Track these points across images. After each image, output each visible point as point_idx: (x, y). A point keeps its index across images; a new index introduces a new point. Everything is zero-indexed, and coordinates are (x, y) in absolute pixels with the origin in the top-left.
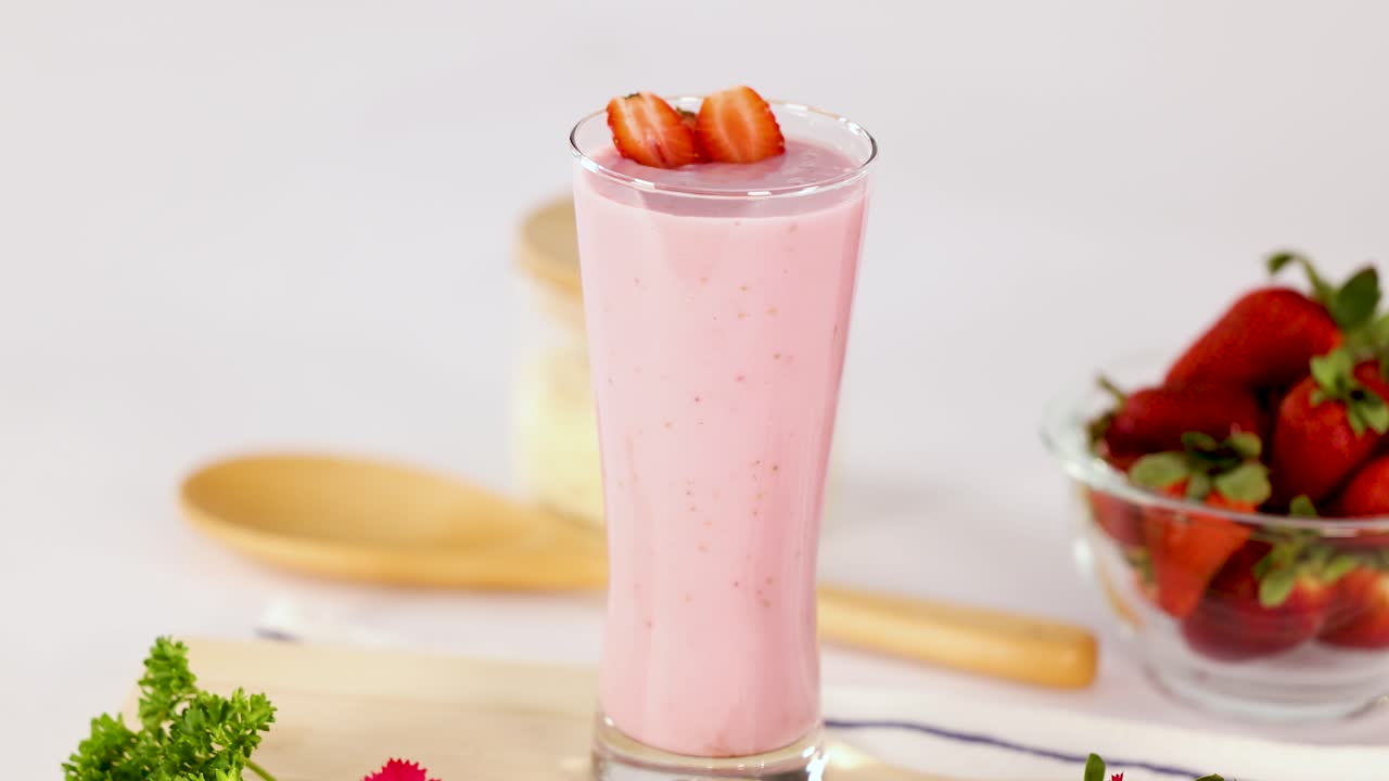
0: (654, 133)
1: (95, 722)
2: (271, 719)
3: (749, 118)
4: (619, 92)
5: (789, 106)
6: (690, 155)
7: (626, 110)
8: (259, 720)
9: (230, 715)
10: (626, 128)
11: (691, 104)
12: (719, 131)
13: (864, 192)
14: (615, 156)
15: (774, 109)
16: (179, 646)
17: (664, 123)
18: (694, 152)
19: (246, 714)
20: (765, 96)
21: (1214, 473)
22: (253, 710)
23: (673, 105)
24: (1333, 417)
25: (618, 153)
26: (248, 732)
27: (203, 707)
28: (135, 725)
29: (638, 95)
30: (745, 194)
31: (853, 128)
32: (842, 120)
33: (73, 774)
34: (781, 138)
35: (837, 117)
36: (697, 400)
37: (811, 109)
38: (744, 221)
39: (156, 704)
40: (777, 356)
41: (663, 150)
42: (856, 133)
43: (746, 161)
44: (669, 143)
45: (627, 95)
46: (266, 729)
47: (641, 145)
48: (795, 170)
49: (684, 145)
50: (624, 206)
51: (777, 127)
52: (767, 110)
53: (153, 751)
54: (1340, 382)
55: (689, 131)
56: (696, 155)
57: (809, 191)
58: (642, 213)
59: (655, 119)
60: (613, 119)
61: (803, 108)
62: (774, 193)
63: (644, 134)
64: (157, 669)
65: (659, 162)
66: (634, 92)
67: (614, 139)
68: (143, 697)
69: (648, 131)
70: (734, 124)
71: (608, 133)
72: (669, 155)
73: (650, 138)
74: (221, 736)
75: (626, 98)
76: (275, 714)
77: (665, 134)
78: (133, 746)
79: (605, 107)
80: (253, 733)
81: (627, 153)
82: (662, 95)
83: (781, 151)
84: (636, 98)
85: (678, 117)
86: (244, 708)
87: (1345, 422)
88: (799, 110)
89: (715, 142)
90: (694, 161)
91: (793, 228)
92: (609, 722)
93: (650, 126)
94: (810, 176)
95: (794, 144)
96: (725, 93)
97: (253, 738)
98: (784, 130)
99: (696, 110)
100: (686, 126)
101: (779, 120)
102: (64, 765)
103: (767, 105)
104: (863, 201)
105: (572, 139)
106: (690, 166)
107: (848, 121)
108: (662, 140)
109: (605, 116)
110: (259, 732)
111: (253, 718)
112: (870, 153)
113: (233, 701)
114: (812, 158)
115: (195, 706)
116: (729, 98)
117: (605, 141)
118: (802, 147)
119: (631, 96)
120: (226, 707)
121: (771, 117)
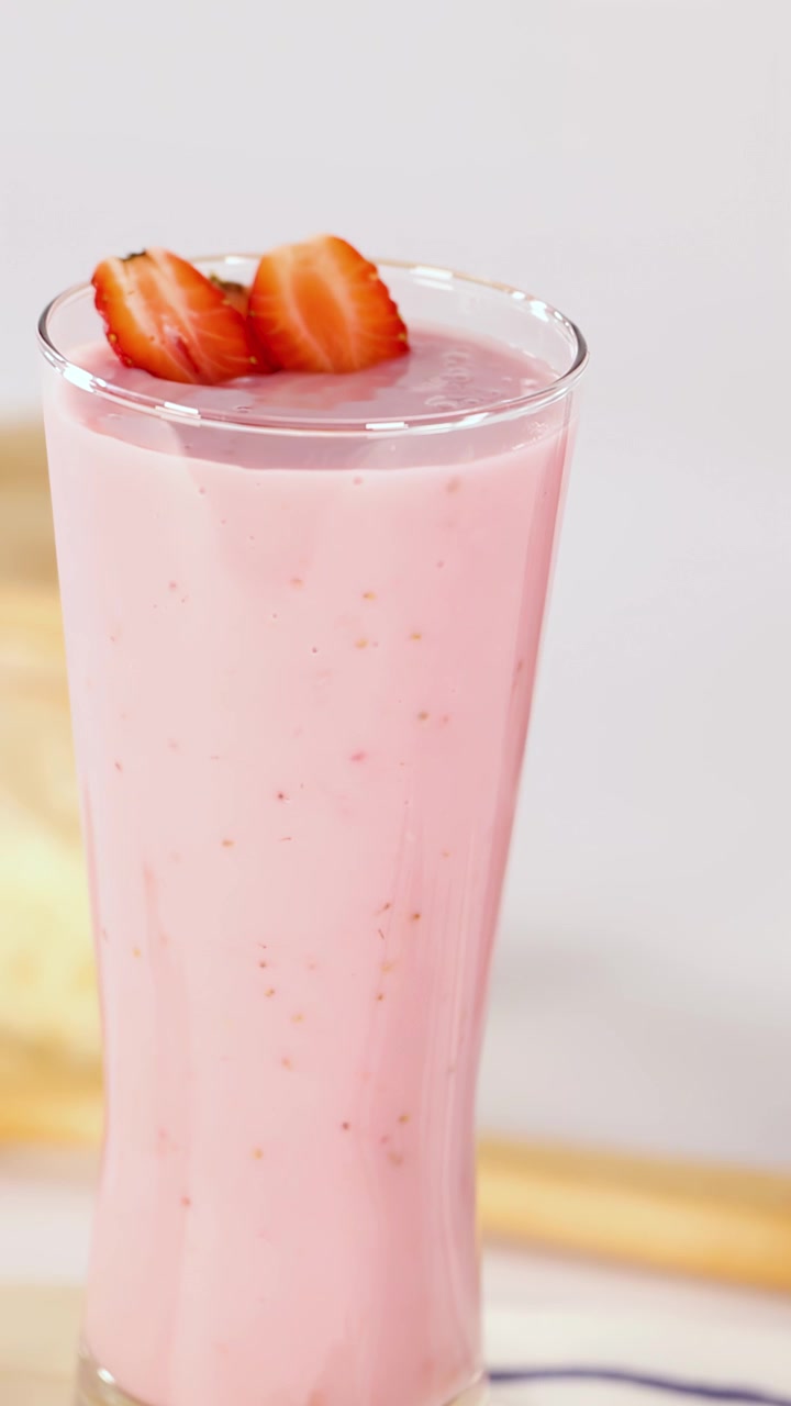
0: (177, 322)
3: (341, 289)
4: (111, 251)
5: (420, 271)
6: (242, 360)
7: (125, 281)
10: (128, 313)
11: (238, 270)
12: (290, 315)
13: (566, 423)
14: (110, 364)
15: (385, 274)
17: (192, 304)
18: (248, 355)
20: (368, 251)
23: (205, 270)
25: (116, 358)
29: (144, 254)
30: (362, 428)
31: (538, 309)
32: (518, 296)
34: (401, 327)
35: (512, 291)
36: (281, 796)
37: (456, 276)
38: (368, 475)
40: (423, 716)
41: (193, 352)
42: (544, 318)
43: (342, 369)
44: (203, 339)
45: (124, 255)
47: (156, 343)
48: (437, 384)
49: (231, 342)
50: (149, 452)
51: (393, 307)
52: (373, 277)
55: (236, 317)
56: (253, 360)
57: (474, 421)
58: (176, 465)
59: (173, 293)
60: (104, 297)
61: (446, 275)
62: (411, 424)
63: (160, 326)
65: (187, 374)
66: (138, 250)
67: (108, 334)
69: (165, 317)
70: (315, 302)
71: (97, 323)
72: (206, 362)
73: (170, 331)
75: (124, 261)
77: (193, 321)
79: (88, 276)
81: (130, 357)
82: (185, 253)
83: (402, 350)
84: (139, 261)
85: (217, 291)
88: (433, 277)
89: (283, 337)
90: (250, 370)
91: (453, 486)
92: (106, 1376)
93: (170, 310)
94: (464, 395)
95: (424, 337)
96: (298, 249)
98: (406, 314)
99: (246, 279)
100: (229, 307)
101: (394, 296)
103: (372, 269)
104: (565, 440)
105: (42, 332)
106: (246, 380)
107: (529, 298)
108: (191, 334)
109: (91, 291)
112: (574, 351)
114: (460, 360)
116: (305, 257)
117: (92, 334)
118: (440, 343)
119: (133, 256)
121: (382, 290)
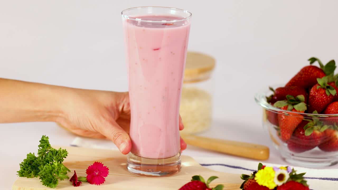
1: (28, 155)
2: (67, 155)
8: (64, 155)
9: (58, 154)
16: (47, 138)
19: (61, 154)
21: (293, 105)
22: (63, 153)
24: (322, 92)
26: (61, 158)
27: (52, 152)
28: (37, 155)
33: (22, 166)
39: (42, 151)
46: (65, 158)
53: (40, 161)
54: (324, 84)
64: (42, 143)
68: (39, 149)
74: (55, 159)
76: (68, 154)
78: (36, 160)
80: (62, 158)
86: (61, 152)
87: (325, 93)
97: (62, 160)
102: (20, 164)
110: (64, 158)
111: (63, 155)
113: (59, 151)
115: (50, 151)
120: (57, 152)
